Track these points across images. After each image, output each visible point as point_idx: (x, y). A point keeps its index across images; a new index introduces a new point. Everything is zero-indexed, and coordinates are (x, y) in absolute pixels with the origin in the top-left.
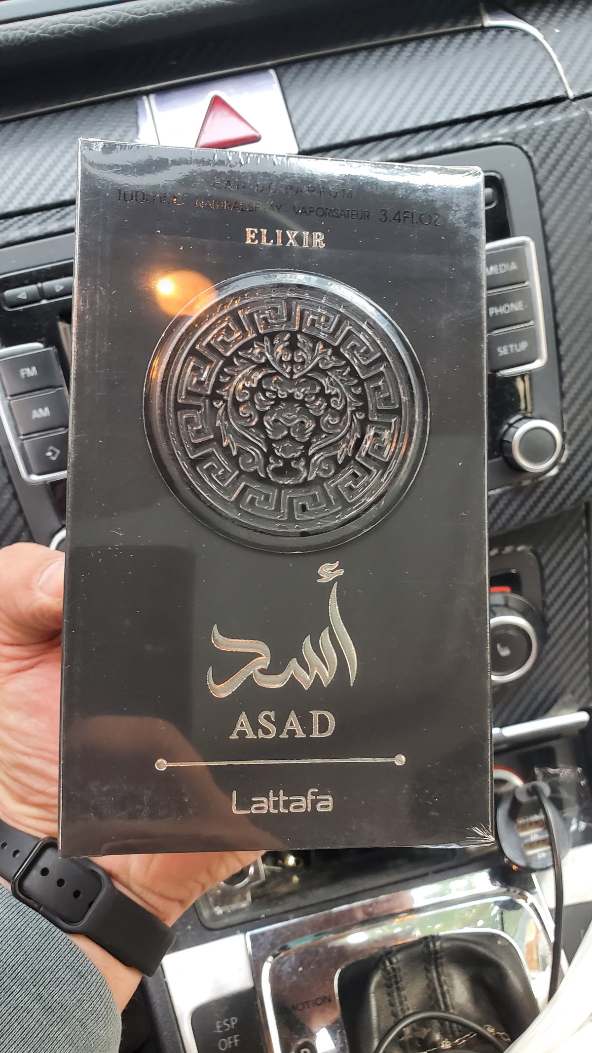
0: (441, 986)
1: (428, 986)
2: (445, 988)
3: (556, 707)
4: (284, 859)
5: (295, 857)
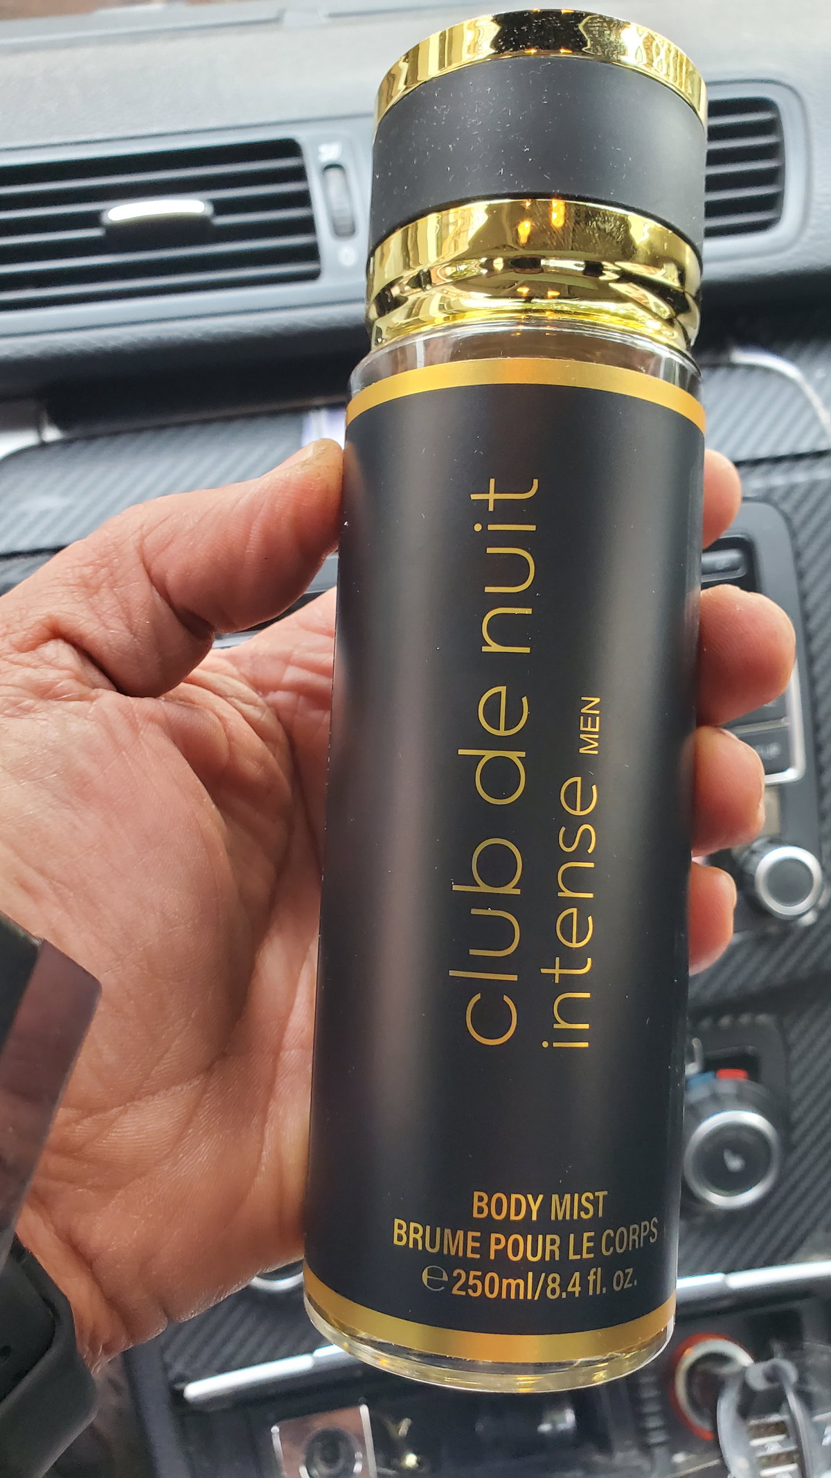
4: (400, 1456)
5: (416, 1453)
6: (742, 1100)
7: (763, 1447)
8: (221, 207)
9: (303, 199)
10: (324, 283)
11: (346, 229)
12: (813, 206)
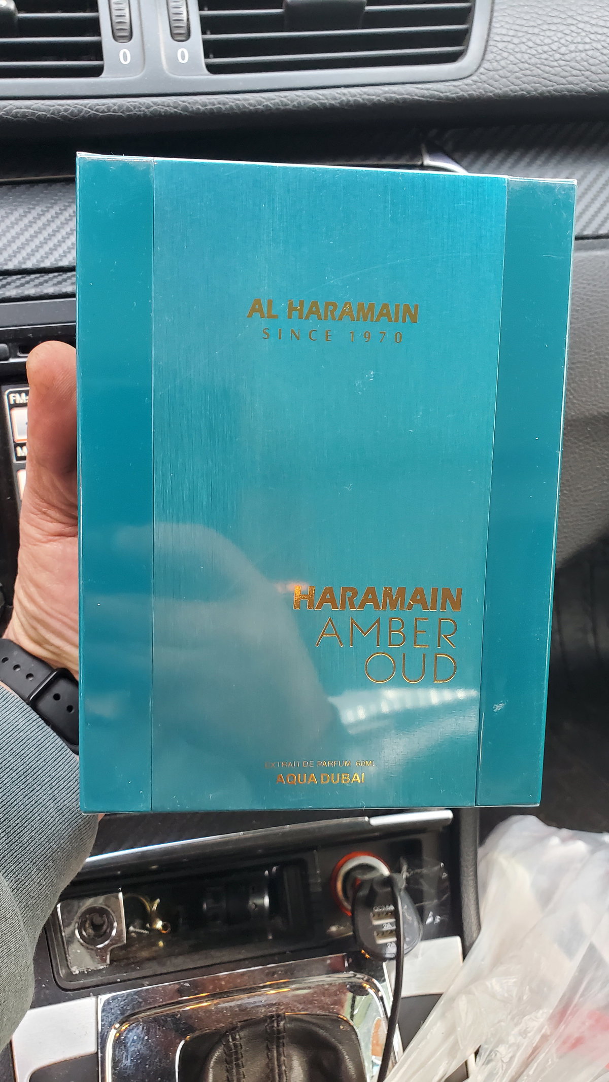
0: (279, 1066)
1: (267, 1065)
2: (284, 1068)
4: (152, 922)
5: (163, 921)
7: (382, 926)
8: (23, 5)
10: (104, 78)
11: (124, 35)
12: (491, 43)
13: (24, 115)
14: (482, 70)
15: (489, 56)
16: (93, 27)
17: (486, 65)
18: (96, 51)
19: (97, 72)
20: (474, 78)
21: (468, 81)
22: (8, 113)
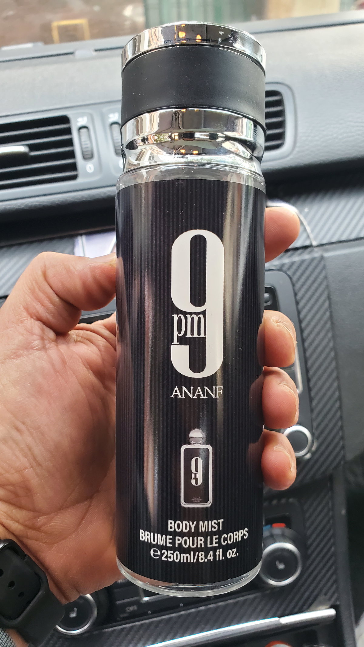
3: (315, 604)
6: (284, 538)
8: (32, 148)
9: (70, 143)
10: (79, 181)
11: (89, 156)
12: (298, 138)
13: (35, 206)
14: (295, 152)
15: (298, 144)
16: (72, 155)
17: (297, 149)
18: (74, 167)
19: (74, 177)
20: (291, 157)
21: (288, 159)
22: (26, 205)
